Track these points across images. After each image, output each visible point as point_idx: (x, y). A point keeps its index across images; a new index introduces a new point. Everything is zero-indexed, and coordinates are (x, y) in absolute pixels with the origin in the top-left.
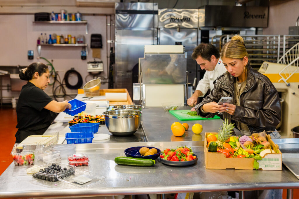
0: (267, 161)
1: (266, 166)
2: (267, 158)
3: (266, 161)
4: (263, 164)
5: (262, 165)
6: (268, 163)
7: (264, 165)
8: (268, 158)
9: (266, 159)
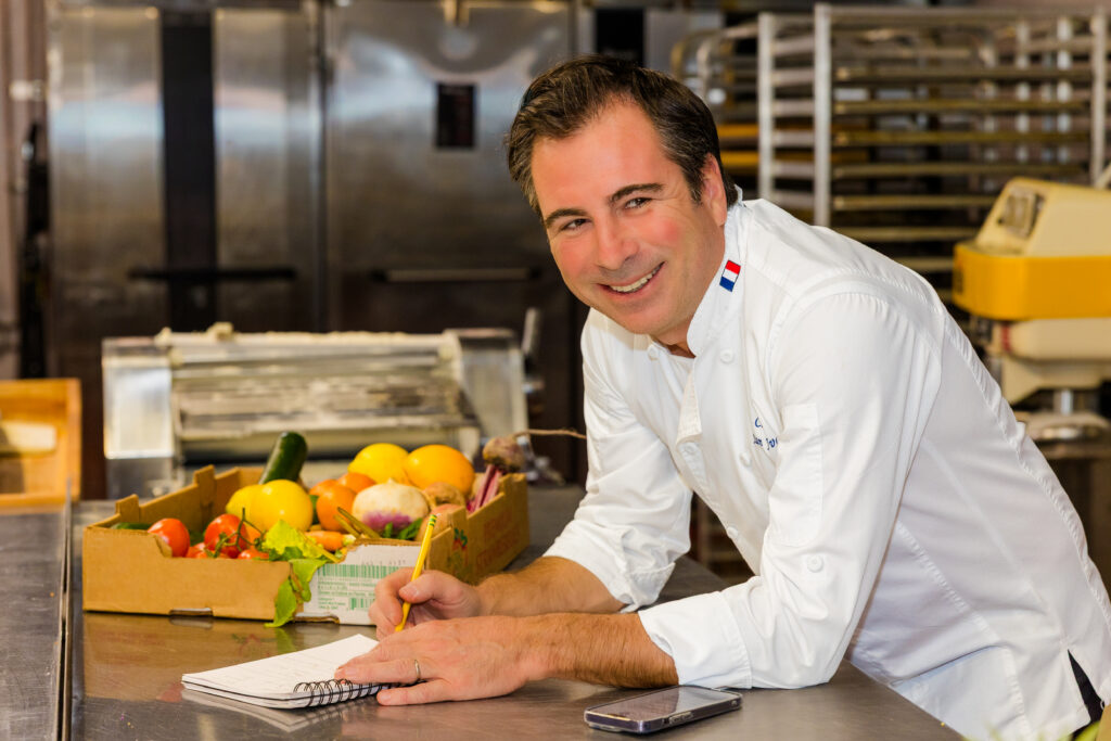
0: (360, 580)
1: (354, 603)
2: (360, 564)
3: (354, 580)
4: (341, 594)
5: (338, 599)
6: (361, 588)
7: (346, 600)
8: (363, 567)
9: (352, 567)
